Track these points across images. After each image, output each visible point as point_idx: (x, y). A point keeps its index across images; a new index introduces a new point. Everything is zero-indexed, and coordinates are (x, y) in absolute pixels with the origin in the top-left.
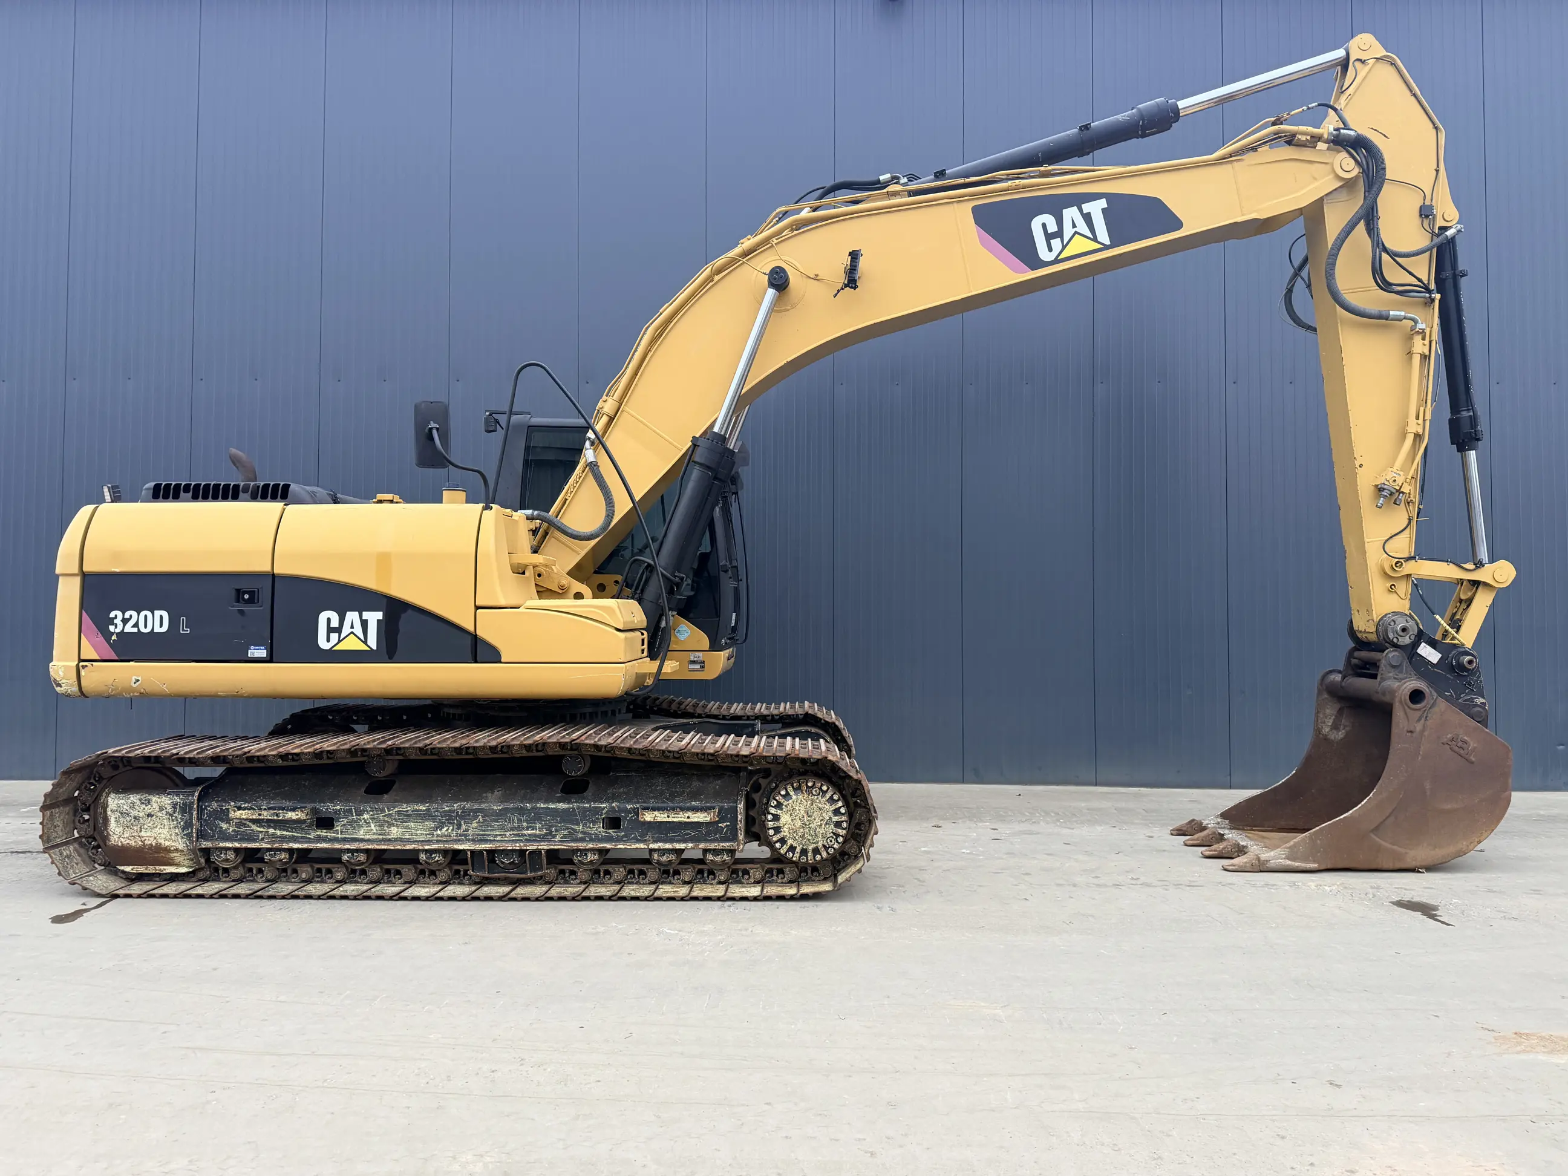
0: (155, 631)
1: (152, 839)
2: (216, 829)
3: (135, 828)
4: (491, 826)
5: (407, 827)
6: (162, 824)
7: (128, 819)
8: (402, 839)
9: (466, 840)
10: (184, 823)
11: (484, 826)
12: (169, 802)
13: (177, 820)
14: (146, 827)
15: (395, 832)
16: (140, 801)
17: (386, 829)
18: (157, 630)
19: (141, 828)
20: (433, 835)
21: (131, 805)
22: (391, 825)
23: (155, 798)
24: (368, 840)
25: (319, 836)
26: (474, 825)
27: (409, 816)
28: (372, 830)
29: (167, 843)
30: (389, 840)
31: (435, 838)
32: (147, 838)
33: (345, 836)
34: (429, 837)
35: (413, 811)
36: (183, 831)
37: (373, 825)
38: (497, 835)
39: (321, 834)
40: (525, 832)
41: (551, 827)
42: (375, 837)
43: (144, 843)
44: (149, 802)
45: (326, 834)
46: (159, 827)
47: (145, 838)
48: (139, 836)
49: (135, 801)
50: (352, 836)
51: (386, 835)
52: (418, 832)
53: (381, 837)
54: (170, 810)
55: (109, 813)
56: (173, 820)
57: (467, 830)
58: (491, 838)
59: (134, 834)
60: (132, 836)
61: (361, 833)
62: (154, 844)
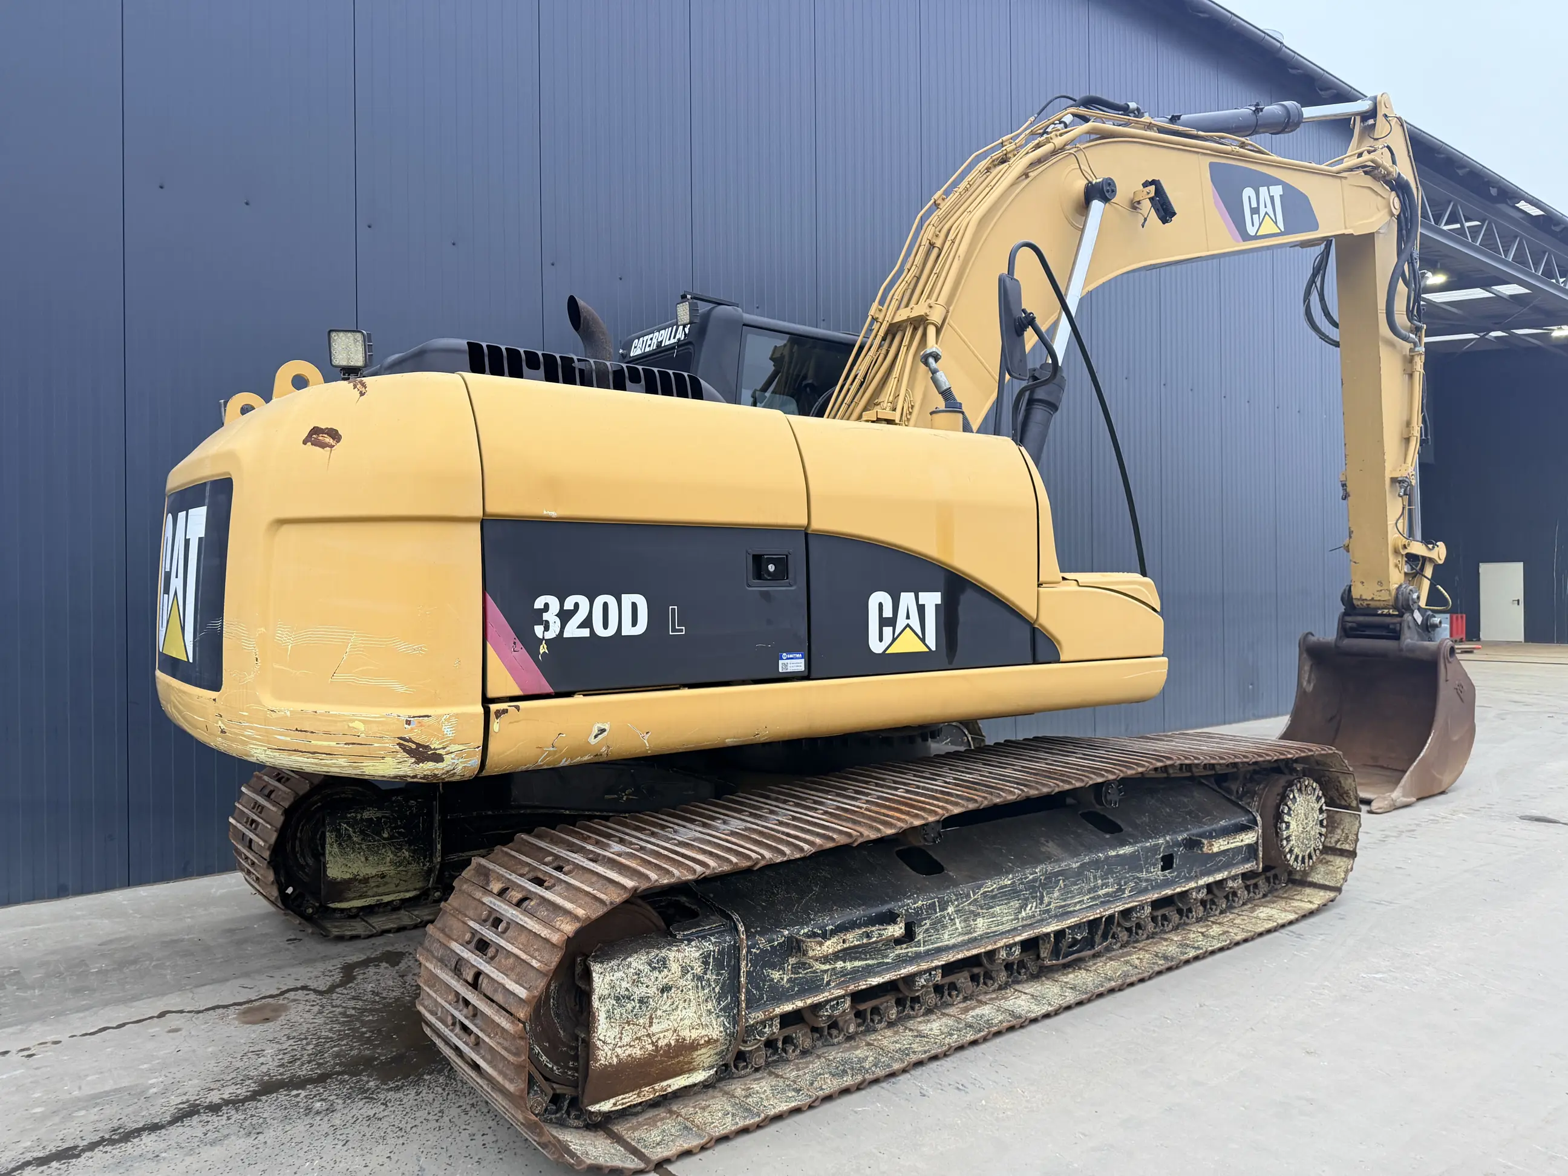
0: (623, 634)
1: (669, 1034)
2: (764, 985)
3: (641, 1021)
4: (1071, 892)
5: (993, 915)
6: (685, 1001)
7: (629, 1006)
8: (988, 933)
9: (1050, 918)
10: (721, 988)
11: (1066, 893)
12: (697, 954)
13: (710, 985)
14: (659, 1013)
15: (981, 925)
16: (650, 965)
17: (972, 923)
18: (628, 630)
19: (651, 1018)
20: (1018, 919)
21: (636, 977)
22: (977, 915)
23: (673, 954)
24: (954, 946)
25: (898, 956)
26: (1056, 894)
27: (994, 897)
28: (957, 929)
29: (694, 1034)
30: (975, 939)
31: (1020, 924)
32: (662, 1035)
33: (927, 947)
34: (1015, 924)
35: (999, 889)
36: (719, 1004)
37: (957, 921)
38: (1076, 904)
39: (901, 952)
40: (1101, 892)
41: (1120, 880)
42: (960, 939)
43: (657, 1046)
44: (664, 964)
45: (906, 951)
46: (680, 1007)
47: (658, 1036)
48: (648, 1035)
49: (641, 968)
50: (935, 945)
51: (971, 933)
52: (1004, 919)
53: (966, 937)
54: (699, 969)
55: (596, 1003)
56: (703, 988)
57: (1049, 904)
58: (1072, 909)
59: (639, 1035)
60: (637, 1038)
61: (947, 938)
62: (673, 1042)
